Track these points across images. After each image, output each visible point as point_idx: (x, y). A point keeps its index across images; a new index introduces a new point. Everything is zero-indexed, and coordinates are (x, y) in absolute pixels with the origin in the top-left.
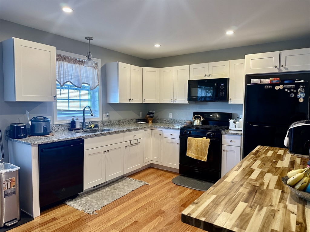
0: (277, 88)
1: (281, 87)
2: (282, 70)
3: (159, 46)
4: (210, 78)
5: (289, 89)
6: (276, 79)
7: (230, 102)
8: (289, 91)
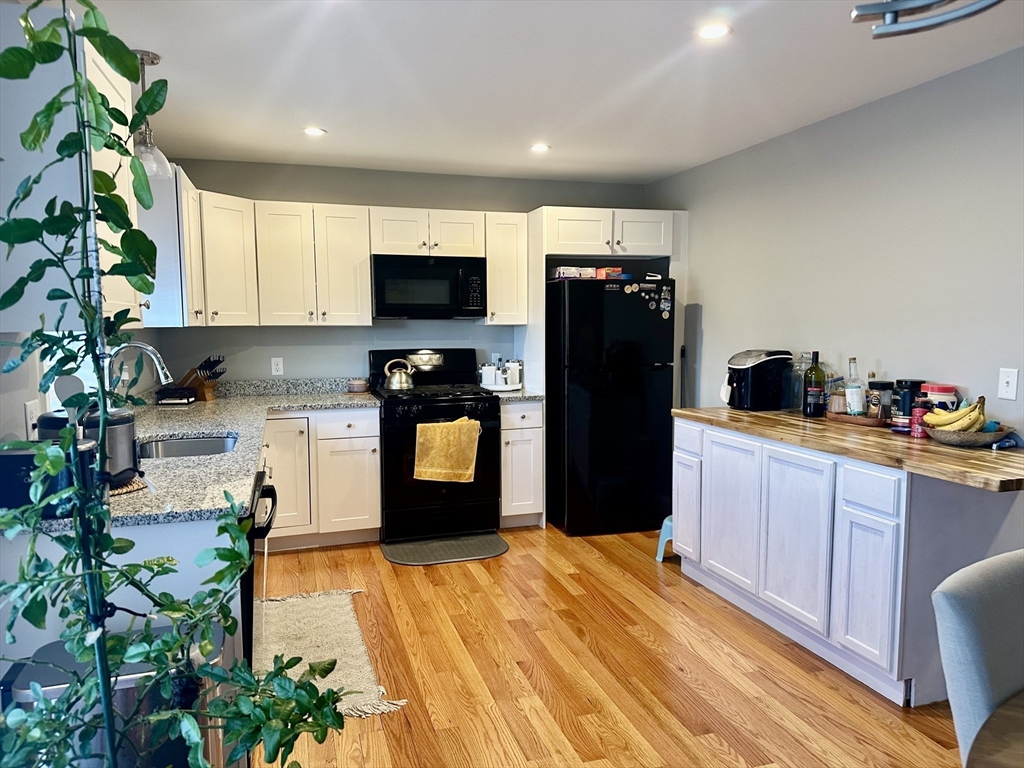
0: (628, 289)
1: (635, 288)
2: (616, 251)
3: (322, 133)
4: (436, 253)
5: (648, 292)
6: (616, 269)
7: (492, 320)
8: (647, 297)
